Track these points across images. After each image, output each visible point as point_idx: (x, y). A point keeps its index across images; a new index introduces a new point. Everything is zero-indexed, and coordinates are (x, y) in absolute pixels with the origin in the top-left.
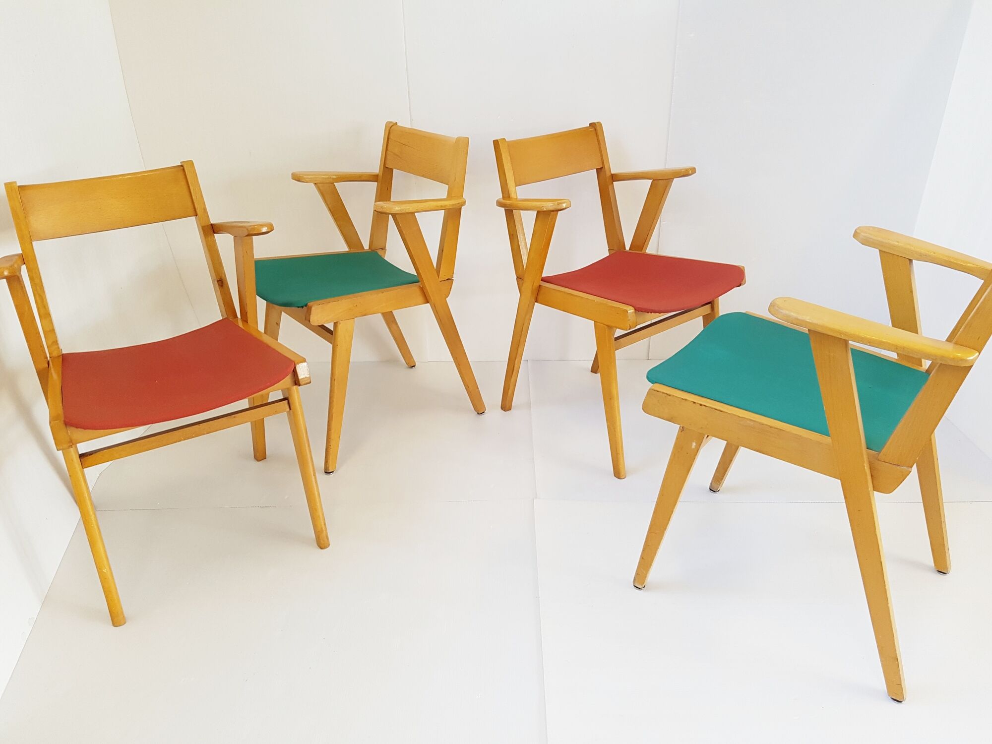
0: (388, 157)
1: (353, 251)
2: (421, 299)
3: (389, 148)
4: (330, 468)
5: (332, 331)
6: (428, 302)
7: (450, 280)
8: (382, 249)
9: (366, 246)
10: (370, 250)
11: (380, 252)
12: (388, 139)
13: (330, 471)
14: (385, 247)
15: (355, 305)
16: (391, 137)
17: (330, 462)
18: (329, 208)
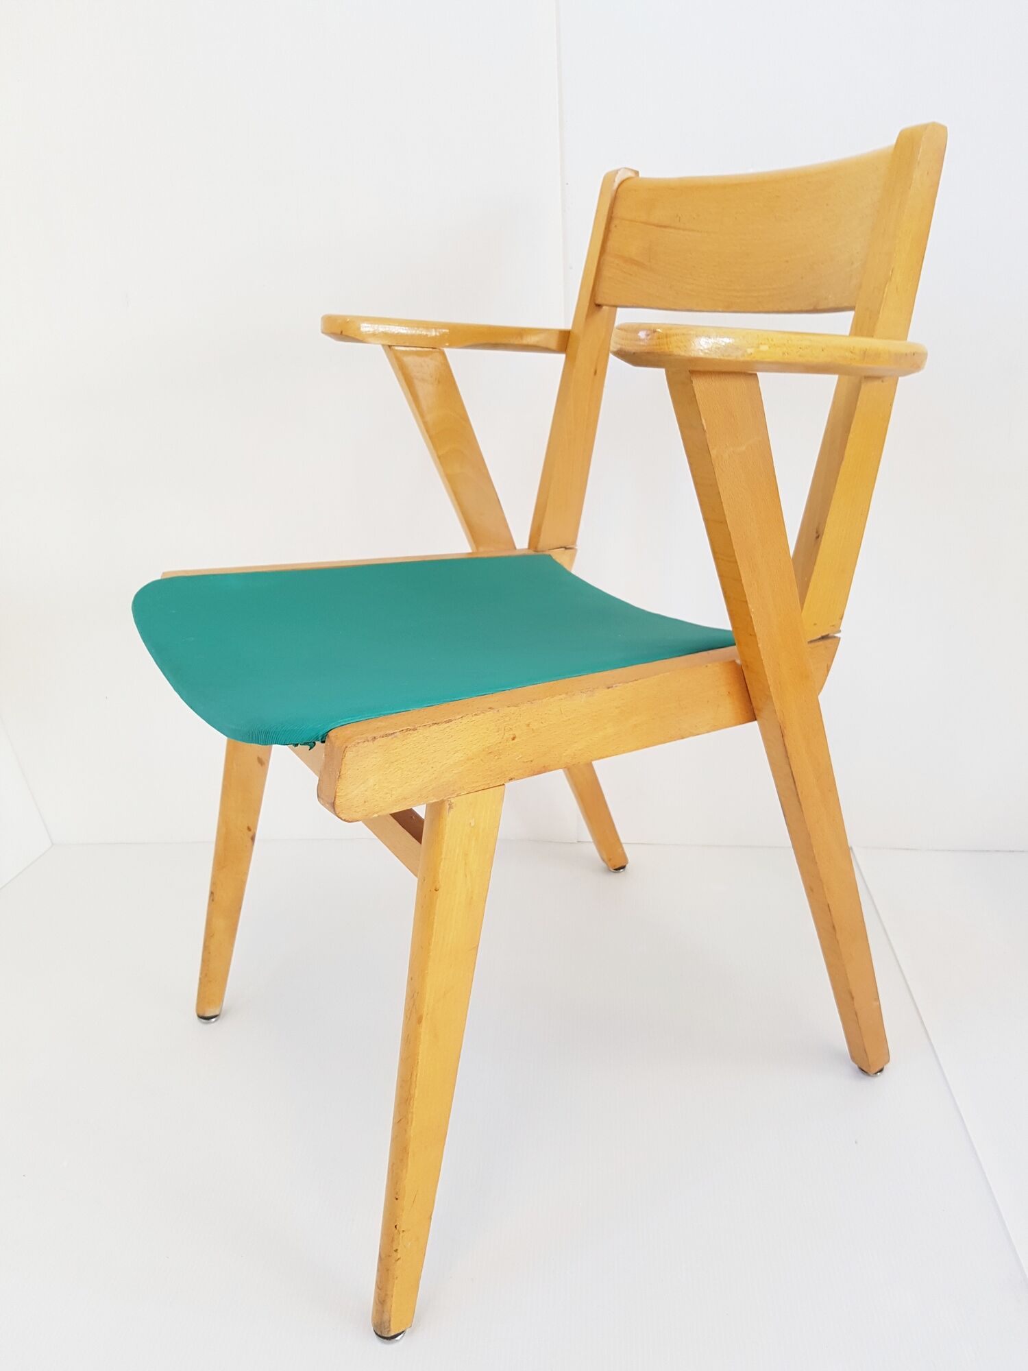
0: (606, 273)
1: (487, 551)
2: (728, 705)
3: (610, 244)
4: (392, 1326)
5: (421, 821)
6: (753, 717)
7: (828, 639)
8: (566, 548)
9: (521, 542)
10: (531, 552)
11: (560, 557)
12: (610, 219)
13: (392, 1334)
14: (574, 542)
15: (509, 735)
16: (620, 211)
17: (395, 1303)
18: (425, 423)
